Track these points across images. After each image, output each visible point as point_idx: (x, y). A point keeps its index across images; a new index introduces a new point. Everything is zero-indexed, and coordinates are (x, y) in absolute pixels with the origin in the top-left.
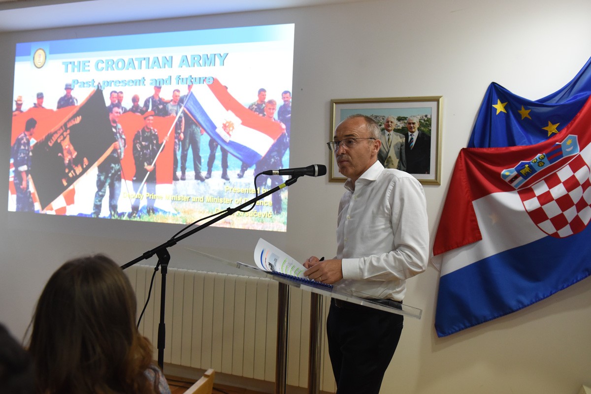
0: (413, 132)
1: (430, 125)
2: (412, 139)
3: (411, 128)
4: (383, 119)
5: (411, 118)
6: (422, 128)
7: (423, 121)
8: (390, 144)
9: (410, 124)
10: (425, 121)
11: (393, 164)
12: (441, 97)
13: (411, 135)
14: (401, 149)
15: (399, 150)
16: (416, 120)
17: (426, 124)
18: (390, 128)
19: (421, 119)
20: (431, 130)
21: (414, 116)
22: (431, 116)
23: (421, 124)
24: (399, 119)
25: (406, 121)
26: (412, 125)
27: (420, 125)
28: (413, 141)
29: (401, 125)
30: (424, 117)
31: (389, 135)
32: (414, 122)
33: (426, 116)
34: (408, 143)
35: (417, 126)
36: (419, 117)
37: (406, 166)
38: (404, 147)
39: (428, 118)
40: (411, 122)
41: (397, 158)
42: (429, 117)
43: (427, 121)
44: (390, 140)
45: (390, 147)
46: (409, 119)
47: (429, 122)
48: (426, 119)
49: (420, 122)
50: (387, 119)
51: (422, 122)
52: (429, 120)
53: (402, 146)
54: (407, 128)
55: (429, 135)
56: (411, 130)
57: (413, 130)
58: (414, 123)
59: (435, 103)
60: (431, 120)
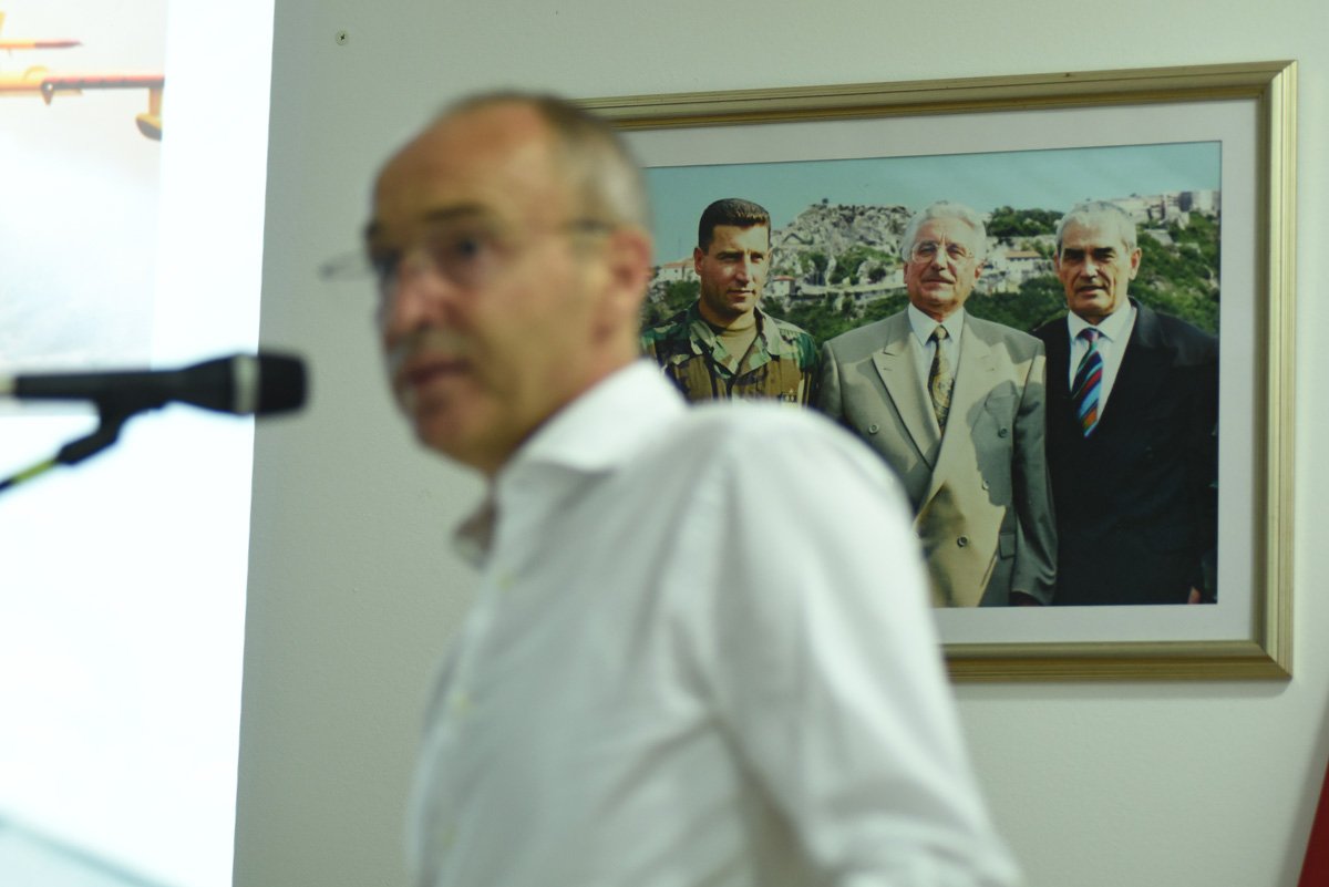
0: (1096, 315)
1: (1215, 261)
2: (1092, 360)
3: (1086, 286)
4: (896, 228)
5: (1084, 220)
6: (1161, 287)
7: (1162, 238)
8: (942, 402)
9: (1076, 256)
10: (1175, 233)
11: (963, 542)
12: (1278, 67)
13: (1085, 335)
14: (1018, 435)
15: (1008, 441)
16: (1117, 233)
17: (1188, 254)
18: (943, 293)
19: (1150, 225)
20: (1216, 297)
21: (1103, 205)
22: (1218, 199)
23: (1152, 259)
24: (1006, 227)
25: (1048, 241)
26: (1091, 268)
27: (1147, 262)
28: (1097, 378)
29: (1014, 268)
30: (1173, 211)
31: (934, 338)
32: (1103, 243)
33: (1184, 202)
34: (1062, 393)
35: (1124, 268)
36: (1138, 210)
37: (1053, 559)
38: (1035, 423)
39: (1195, 215)
40: (1083, 243)
41: (995, 501)
42: (1204, 204)
43: (1193, 232)
44: (945, 377)
45: (943, 423)
46: (1071, 223)
47: (1203, 243)
48: (1184, 221)
49: (1142, 240)
50: (925, 229)
51: (1155, 244)
52: (1206, 229)
53: (1023, 410)
54: (1057, 286)
55: (1207, 330)
56: (1081, 303)
57: (1101, 300)
58: (1102, 255)
59: (1245, 110)
60: (1218, 229)
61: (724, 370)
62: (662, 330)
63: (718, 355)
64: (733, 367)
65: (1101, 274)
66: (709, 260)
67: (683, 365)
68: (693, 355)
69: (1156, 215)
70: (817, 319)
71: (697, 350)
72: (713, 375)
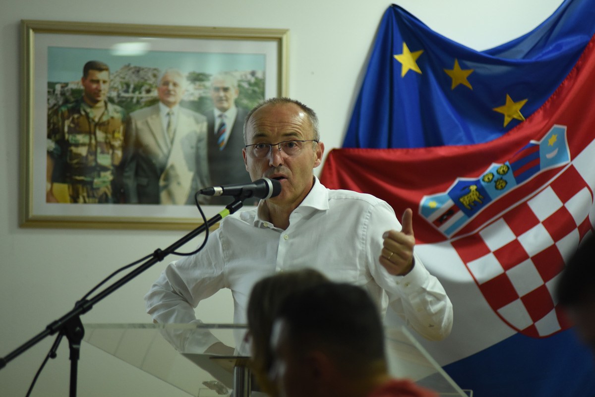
1: (262, 94)
2: (222, 125)
3: (220, 100)
4: (155, 76)
6: (245, 102)
7: (246, 85)
9: (217, 89)
10: (250, 84)
11: (179, 184)
12: (285, 31)
13: (220, 116)
14: (198, 148)
15: (194, 151)
16: (231, 82)
17: (254, 92)
18: (171, 99)
19: (242, 80)
21: (226, 73)
22: (265, 73)
24: (194, 78)
26: (222, 94)
28: (224, 132)
29: (196, 92)
30: (249, 77)
31: (168, 114)
33: (253, 74)
34: (213, 135)
36: (238, 75)
38: (204, 145)
39: (257, 79)
40: (220, 85)
41: (190, 170)
42: (259, 75)
43: (256, 84)
44: (172, 127)
45: (172, 142)
47: (259, 87)
48: (253, 80)
49: (239, 86)
50: (165, 77)
51: (243, 87)
52: (260, 83)
53: (199, 140)
56: (219, 105)
57: (225, 105)
58: (226, 90)
60: (264, 84)
61: (93, 120)
62: (70, 105)
63: (91, 115)
64: (96, 120)
65: (226, 96)
66: (87, 81)
67: (78, 118)
68: (81, 115)
69: (244, 77)
70: (127, 105)
71: (83, 113)
72: (89, 123)
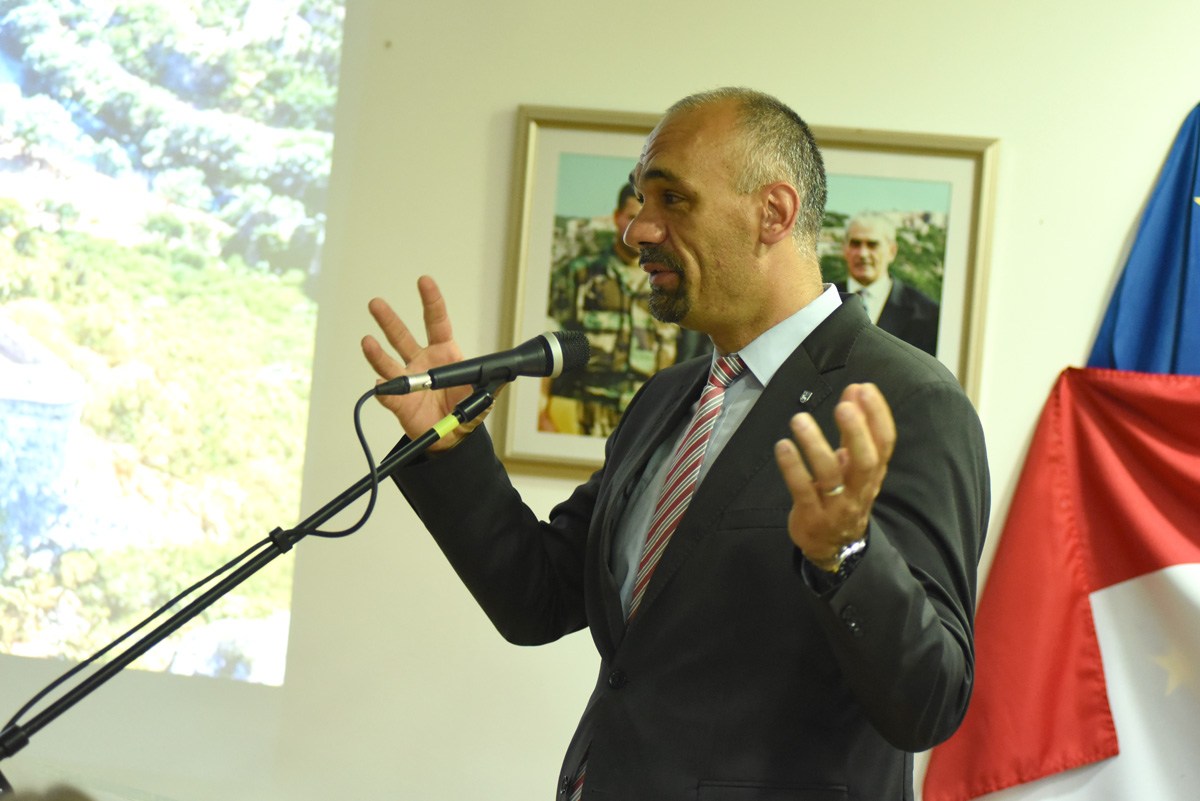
0: (865, 282)
1: (941, 256)
3: (860, 263)
5: (863, 222)
6: (908, 269)
7: (911, 238)
9: (856, 244)
10: (919, 237)
12: (989, 142)
13: (858, 293)
16: (883, 232)
17: (926, 251)
19: (904, 229)
20: (940, 279)
21: (875, 214)
22: (947, 219)
23: (904, 251)
25: (840, 232)
26: (865, 252)
30: (918, 223)
32: (873, 237)
33: (926, 218)
35: (886, 254)
36: (897, 220)
39: (932, 227)
40: (861, 236)
42: (937, 221)
43: (930, 237)
46: (854, 223)
47: (936, 244)
48: (925, 229)
49: (899, 239)
51: (905, 243)
52: (938, 236)
54: (843, 261)
55: (933, 299)
56: (857, 273)
57: (870, 272)
58: (872, 245)
59: (966, 167)
60: (944, 238)
62: (590, 259)
63: (626, 279)
64: (635, 287)
65: (872, 257)
66: (623, 219)
67: (602, 283)
69: (908, 224)
71: (611, 274)
72: (622, 293)
